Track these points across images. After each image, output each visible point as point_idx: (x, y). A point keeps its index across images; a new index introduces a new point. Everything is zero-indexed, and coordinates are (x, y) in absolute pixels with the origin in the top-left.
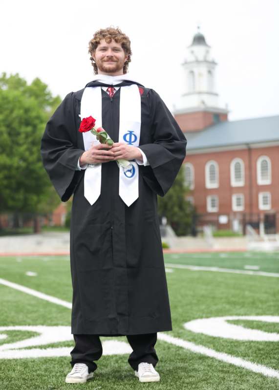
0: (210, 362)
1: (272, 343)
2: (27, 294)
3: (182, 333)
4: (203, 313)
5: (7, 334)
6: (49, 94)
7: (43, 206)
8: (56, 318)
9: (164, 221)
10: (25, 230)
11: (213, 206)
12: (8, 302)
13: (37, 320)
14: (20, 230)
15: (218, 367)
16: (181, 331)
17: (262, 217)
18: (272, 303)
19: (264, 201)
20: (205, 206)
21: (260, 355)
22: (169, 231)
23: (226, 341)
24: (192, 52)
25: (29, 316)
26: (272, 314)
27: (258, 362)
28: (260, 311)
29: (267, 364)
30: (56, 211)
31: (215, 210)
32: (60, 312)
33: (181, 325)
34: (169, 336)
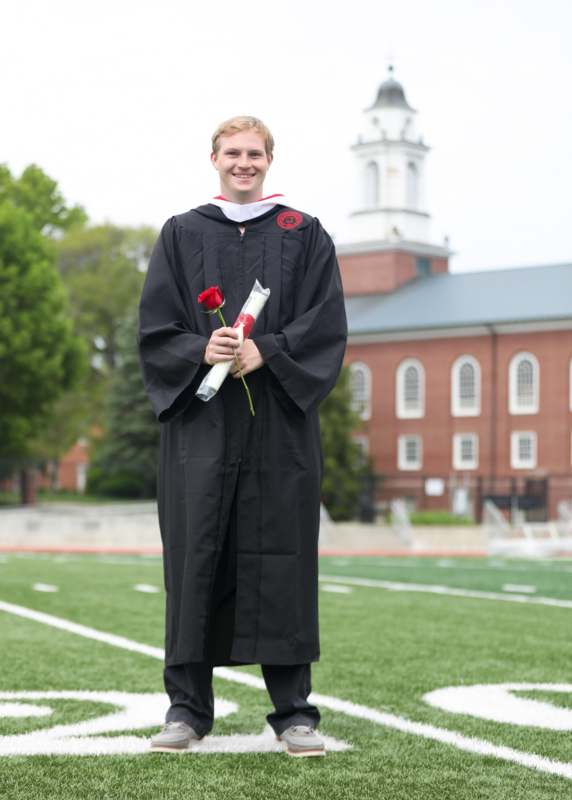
0: (511, 770)
2: (55, 630)
3: (426, 713)
4: (455, 676)
5: (52, 707)
7: (37, 446)
8: (140, 677)
11: (411, 457)
12: (20, 642)
13: (100, 680)
15: (533, 782)
16: (421, 709)
17: (521, 484)
19: (521, 449)
20: (394, 458)
23: (526, 730)
24: (376, 121)
25: (83, 671)
30: (67, 457)
31: (415, 466)
32: (143, 667)
33: (416, 696)
34: (401, 718)
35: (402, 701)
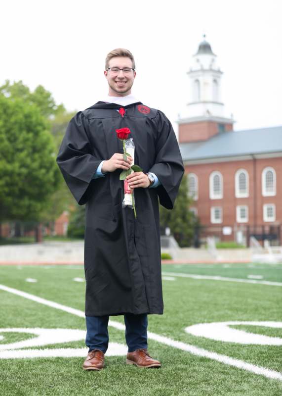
0: (211, 364)
1: (275, 346)
2: (26, 299)
3: (182, 336)
4: (205, 318)
5: (4, 336)
6: (52, 102)
7: (44, 215)
8: (54, 321)
9: (168, 231)
10: (26, 239)
11: (217, 217)
12: (6, 305)
13: (35, 323)
14: (21, 239)
15: (219, 369)
16: (182, 334)
17: (267, 229)
18: (275, 310)
19: (268, 213)
20: (209, 217)
21: (262, 358)
22: (172, 241)
23: (228, 344)
24: (198, 61)
25: (27, 319)
26: (275, 320)
27: (260, 364)
28: (263, 317)
29: (270, 366)
30: (59, 220)
31: (219, 221)
32: (59, 316)
33: (182, 329)
34: (169, 339)
35: (174, 331)
